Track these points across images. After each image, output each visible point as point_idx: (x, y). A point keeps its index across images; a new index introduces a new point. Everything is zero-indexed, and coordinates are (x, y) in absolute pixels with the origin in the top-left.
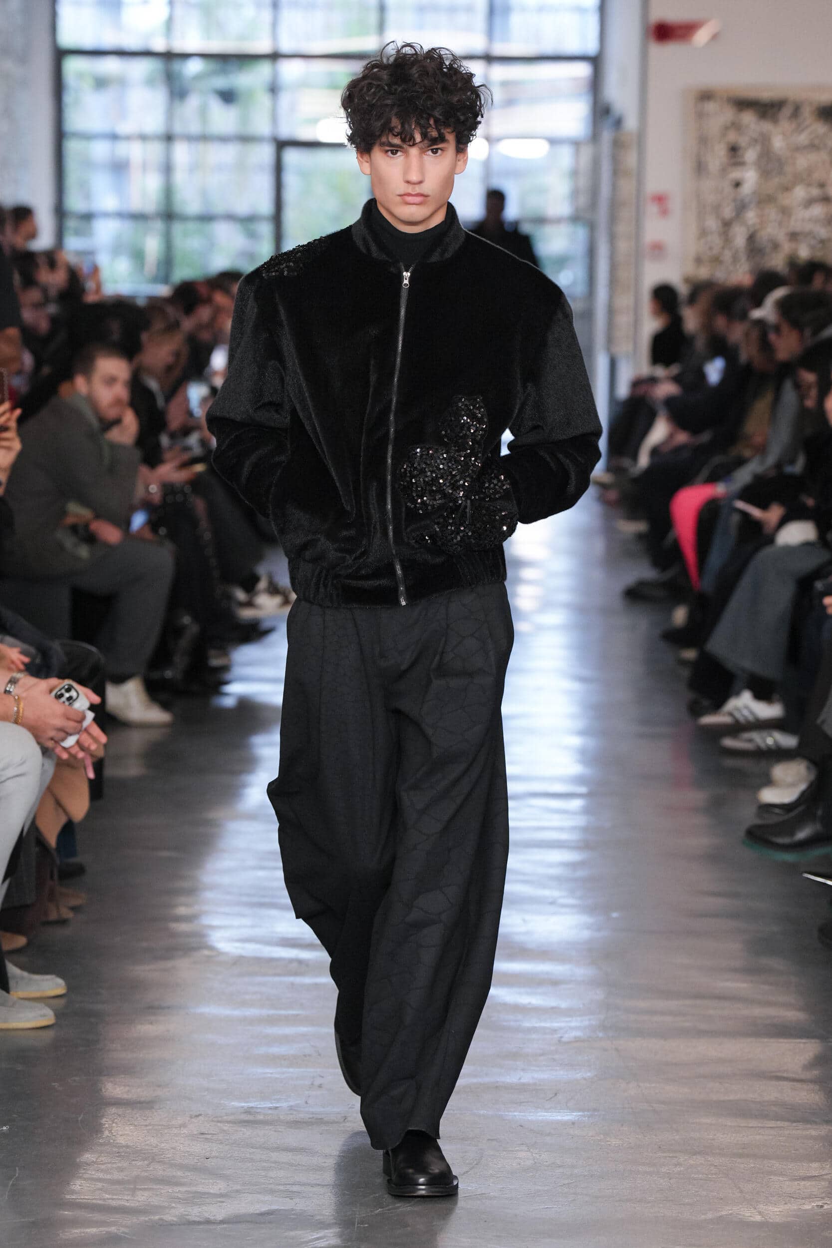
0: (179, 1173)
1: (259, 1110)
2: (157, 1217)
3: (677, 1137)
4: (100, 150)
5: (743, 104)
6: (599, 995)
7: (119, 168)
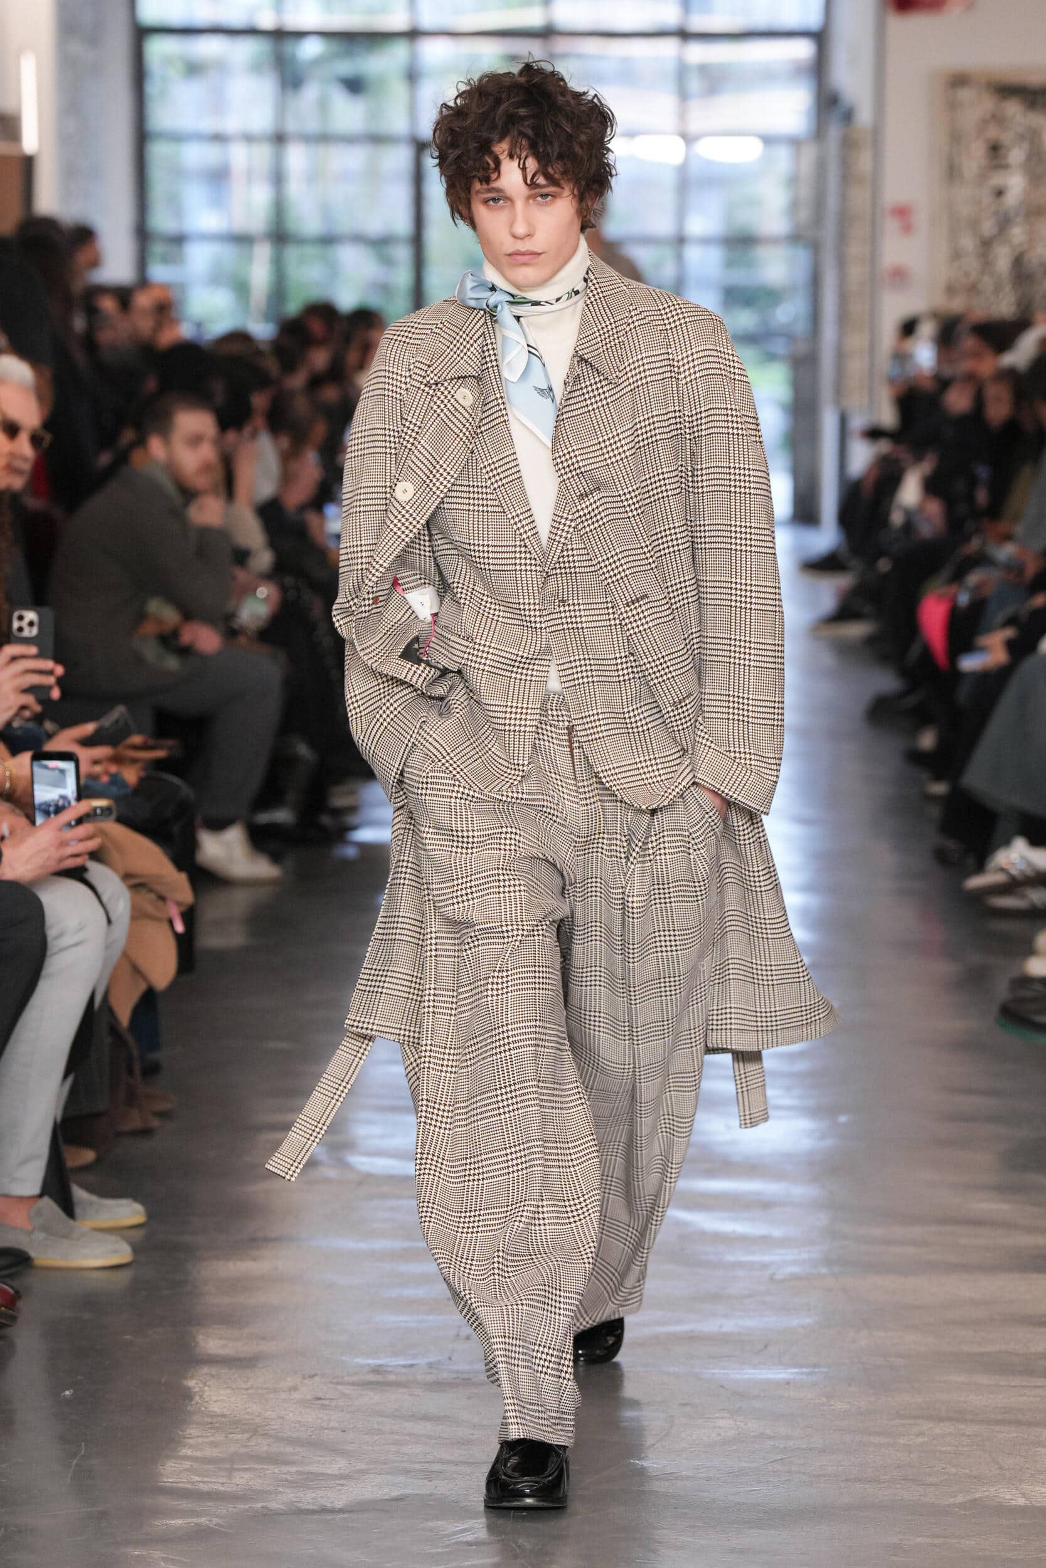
0: (289, 1449)
1: (389, 1369)
2: (259, 1505)
3: (919, 1400)
4: (195, 155)
5: (1007, 90)
6: (823, 1219)
7: (218, 177)
